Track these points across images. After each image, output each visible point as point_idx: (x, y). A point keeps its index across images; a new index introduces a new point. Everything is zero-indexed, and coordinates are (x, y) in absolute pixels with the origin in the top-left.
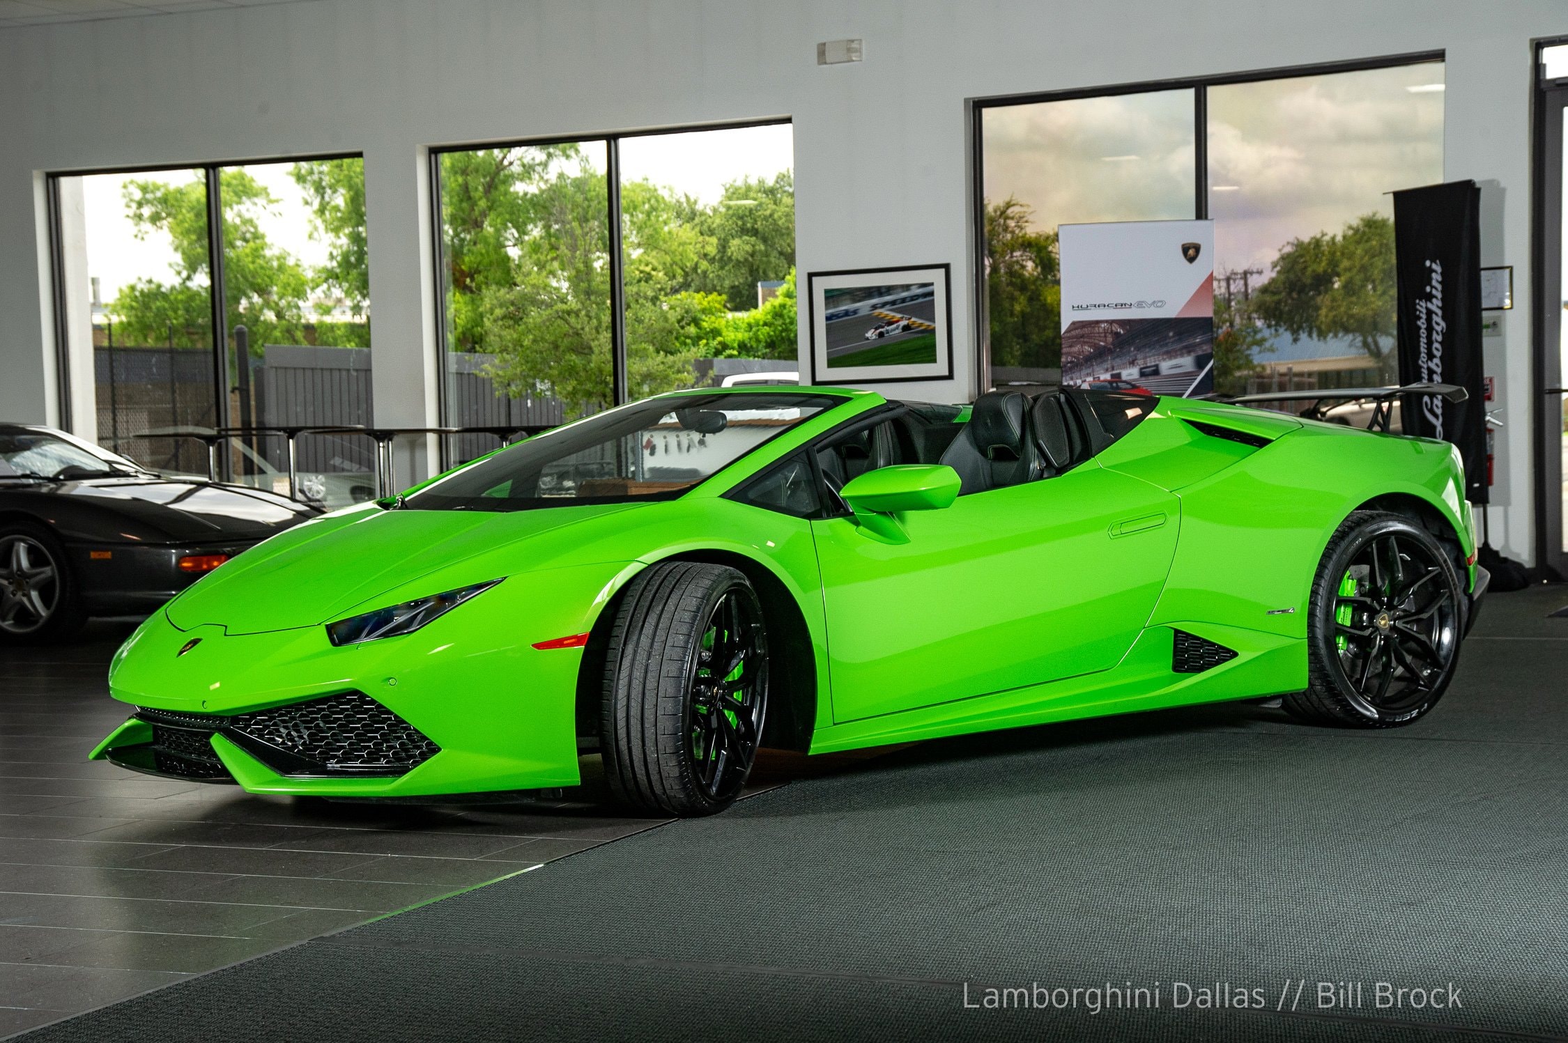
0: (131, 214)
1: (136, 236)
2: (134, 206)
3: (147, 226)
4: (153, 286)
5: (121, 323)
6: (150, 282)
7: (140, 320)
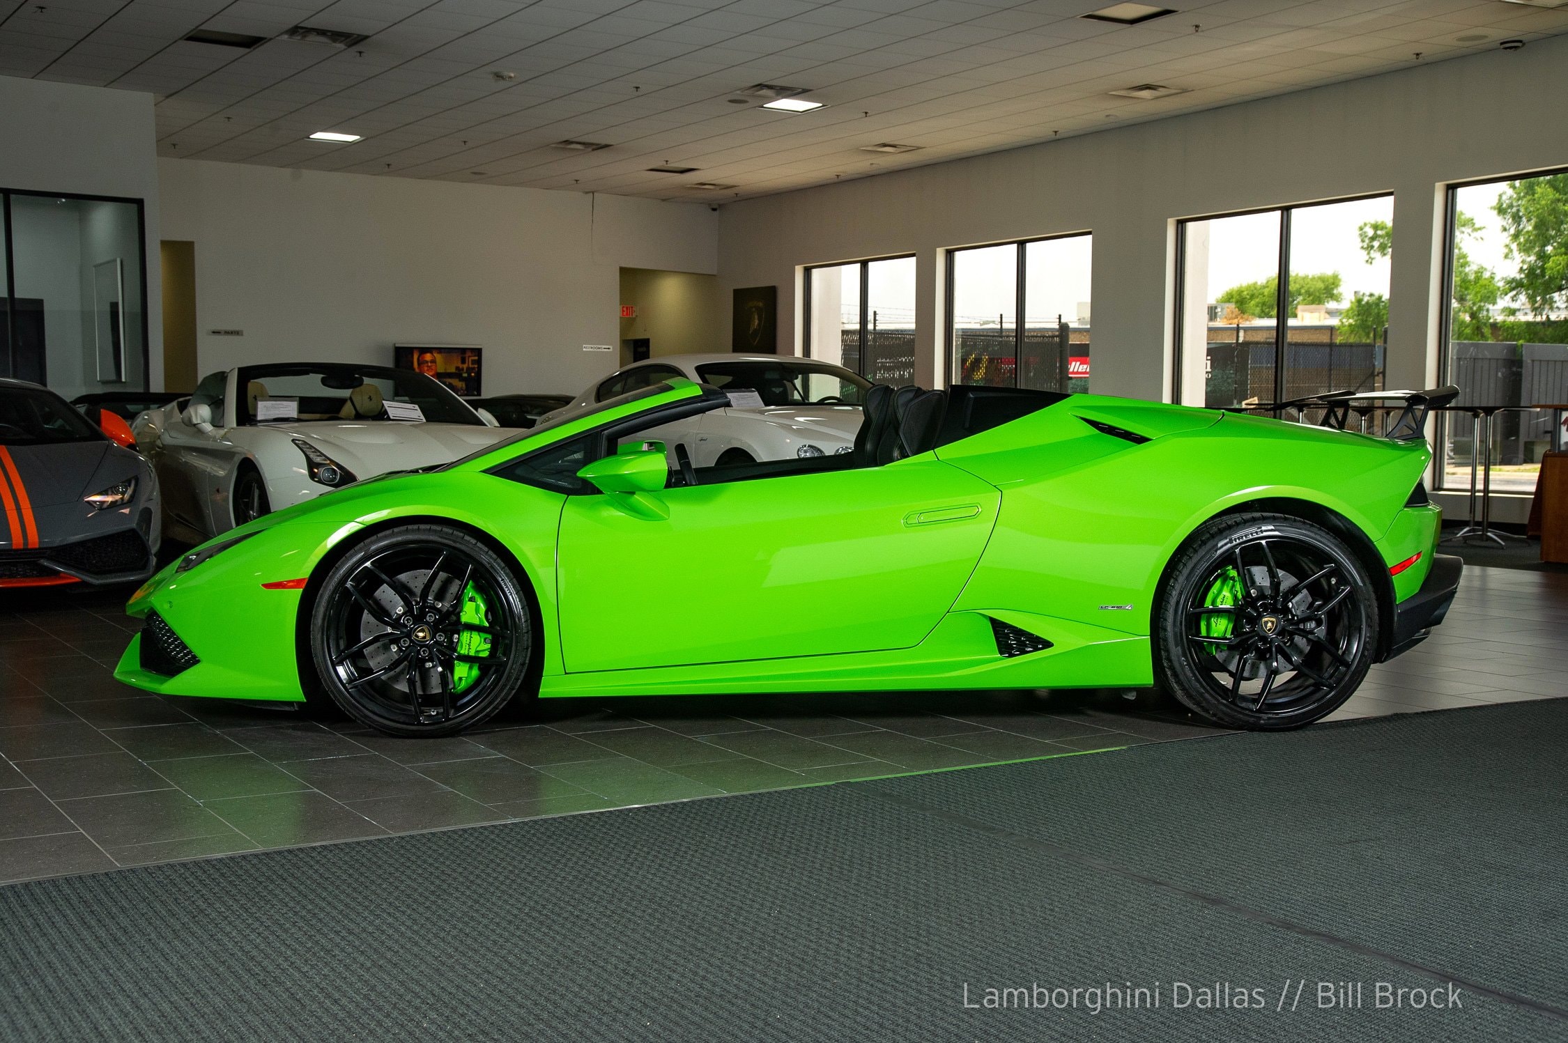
0: (1365, 246)
1: (1367, 261)
2: (1367, 241)
3: (1374, 254)
4: (1373, 298)
5: (1350, 325)
6: (1371, 295)
7: (1364, 322)
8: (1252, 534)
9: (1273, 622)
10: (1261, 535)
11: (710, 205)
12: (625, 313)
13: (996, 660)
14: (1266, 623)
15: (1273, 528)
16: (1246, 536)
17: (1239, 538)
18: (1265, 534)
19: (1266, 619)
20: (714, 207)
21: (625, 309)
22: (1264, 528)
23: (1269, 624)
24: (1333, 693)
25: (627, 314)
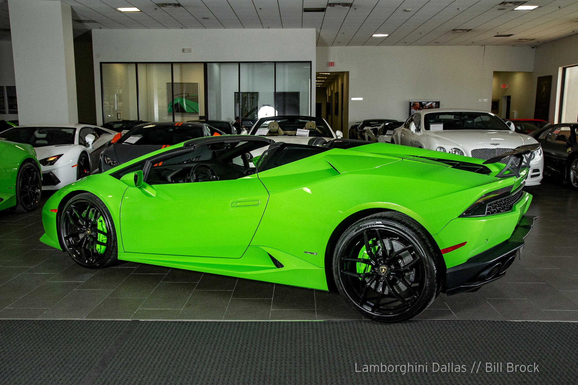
8: (371, 225)
9: (385, 269)
10: (375, 226)
11: (531, 46)
12: (503, 87)
13: (274, 268)
14: (382, 269)
15: (381, 223)
16: (368, 226)
17: (365, 227)
18: (377, 226)
19: (382, 267)
20: (533, 47)
21: (503, 85)
22: (377, 223)
23: (384, 270)
24: (409, 309)
25: (504, 87)
